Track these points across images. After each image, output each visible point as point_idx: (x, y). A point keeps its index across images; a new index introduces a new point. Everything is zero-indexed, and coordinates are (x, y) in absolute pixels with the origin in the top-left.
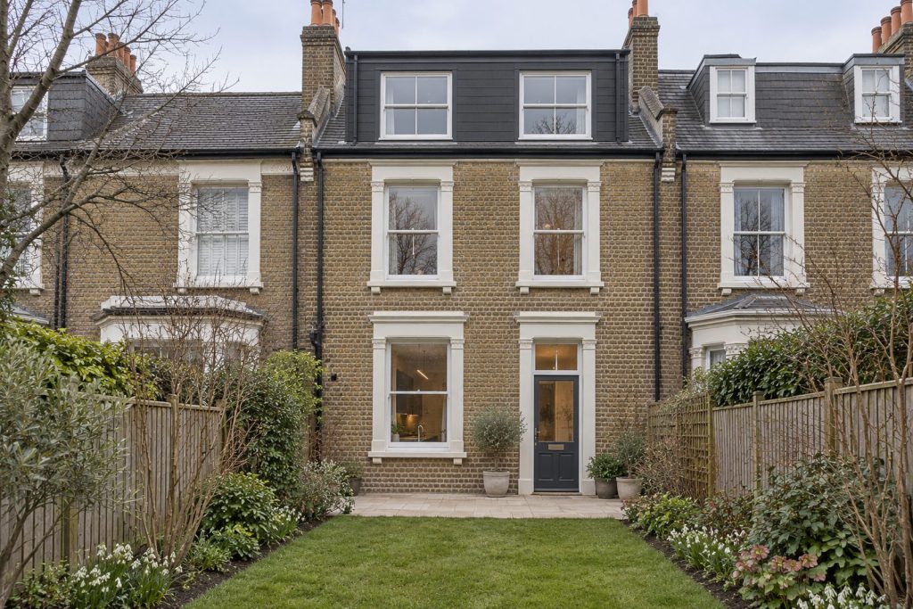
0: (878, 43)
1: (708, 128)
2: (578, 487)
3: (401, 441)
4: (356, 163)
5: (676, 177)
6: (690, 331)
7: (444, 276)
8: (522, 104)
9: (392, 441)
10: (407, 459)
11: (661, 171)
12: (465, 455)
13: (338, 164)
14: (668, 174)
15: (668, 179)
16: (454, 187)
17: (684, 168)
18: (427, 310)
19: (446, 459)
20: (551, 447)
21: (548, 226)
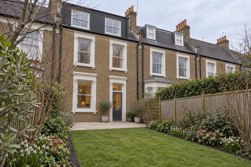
0: (177, 29)
1: (147, 39)
2: (122, 119)
3: (80, 108)
4: (70, 31)
5: (141, 48)
6: (144, 84)
7: (92, 64)
8: (106, 25)
9: (77, 108)
10: (82, 113)
11: (138, 46)
12: (96, 112)
13: (66, 30)
14: (140, 47)
15: (140, 48)
16: (95, 42)
17: (143, 47)
18: (87, 73)
19: (91, 113)
20: (116, 110)
21: (115, 55)
